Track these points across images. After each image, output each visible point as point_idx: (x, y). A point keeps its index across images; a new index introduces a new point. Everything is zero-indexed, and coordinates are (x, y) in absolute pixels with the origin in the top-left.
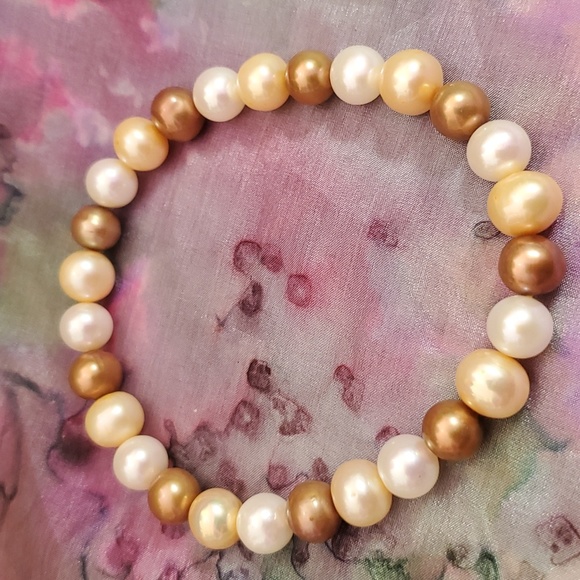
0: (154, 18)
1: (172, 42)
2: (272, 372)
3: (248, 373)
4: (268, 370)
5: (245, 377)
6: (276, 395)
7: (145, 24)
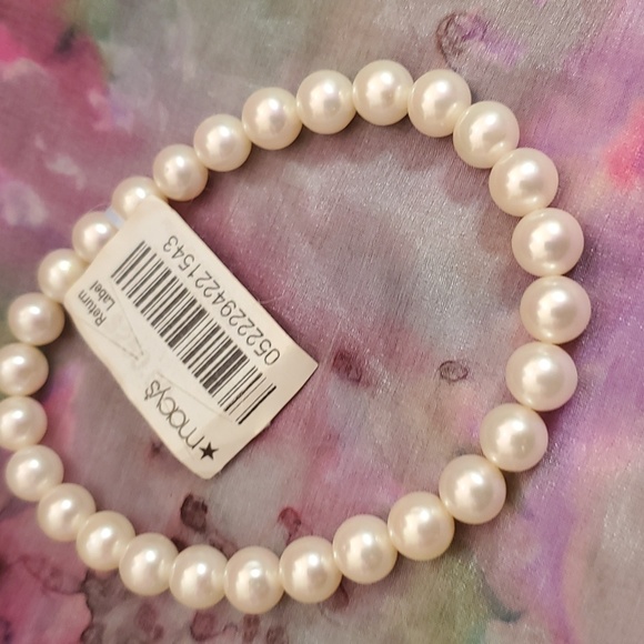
0: (105, 92)
1: (125, 123)
2: (209, 509)
3: (182, 509)
4: (205, 508)
5: (177, 513)
6: (213, 536)
7: (94, 98)
